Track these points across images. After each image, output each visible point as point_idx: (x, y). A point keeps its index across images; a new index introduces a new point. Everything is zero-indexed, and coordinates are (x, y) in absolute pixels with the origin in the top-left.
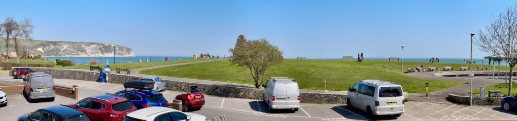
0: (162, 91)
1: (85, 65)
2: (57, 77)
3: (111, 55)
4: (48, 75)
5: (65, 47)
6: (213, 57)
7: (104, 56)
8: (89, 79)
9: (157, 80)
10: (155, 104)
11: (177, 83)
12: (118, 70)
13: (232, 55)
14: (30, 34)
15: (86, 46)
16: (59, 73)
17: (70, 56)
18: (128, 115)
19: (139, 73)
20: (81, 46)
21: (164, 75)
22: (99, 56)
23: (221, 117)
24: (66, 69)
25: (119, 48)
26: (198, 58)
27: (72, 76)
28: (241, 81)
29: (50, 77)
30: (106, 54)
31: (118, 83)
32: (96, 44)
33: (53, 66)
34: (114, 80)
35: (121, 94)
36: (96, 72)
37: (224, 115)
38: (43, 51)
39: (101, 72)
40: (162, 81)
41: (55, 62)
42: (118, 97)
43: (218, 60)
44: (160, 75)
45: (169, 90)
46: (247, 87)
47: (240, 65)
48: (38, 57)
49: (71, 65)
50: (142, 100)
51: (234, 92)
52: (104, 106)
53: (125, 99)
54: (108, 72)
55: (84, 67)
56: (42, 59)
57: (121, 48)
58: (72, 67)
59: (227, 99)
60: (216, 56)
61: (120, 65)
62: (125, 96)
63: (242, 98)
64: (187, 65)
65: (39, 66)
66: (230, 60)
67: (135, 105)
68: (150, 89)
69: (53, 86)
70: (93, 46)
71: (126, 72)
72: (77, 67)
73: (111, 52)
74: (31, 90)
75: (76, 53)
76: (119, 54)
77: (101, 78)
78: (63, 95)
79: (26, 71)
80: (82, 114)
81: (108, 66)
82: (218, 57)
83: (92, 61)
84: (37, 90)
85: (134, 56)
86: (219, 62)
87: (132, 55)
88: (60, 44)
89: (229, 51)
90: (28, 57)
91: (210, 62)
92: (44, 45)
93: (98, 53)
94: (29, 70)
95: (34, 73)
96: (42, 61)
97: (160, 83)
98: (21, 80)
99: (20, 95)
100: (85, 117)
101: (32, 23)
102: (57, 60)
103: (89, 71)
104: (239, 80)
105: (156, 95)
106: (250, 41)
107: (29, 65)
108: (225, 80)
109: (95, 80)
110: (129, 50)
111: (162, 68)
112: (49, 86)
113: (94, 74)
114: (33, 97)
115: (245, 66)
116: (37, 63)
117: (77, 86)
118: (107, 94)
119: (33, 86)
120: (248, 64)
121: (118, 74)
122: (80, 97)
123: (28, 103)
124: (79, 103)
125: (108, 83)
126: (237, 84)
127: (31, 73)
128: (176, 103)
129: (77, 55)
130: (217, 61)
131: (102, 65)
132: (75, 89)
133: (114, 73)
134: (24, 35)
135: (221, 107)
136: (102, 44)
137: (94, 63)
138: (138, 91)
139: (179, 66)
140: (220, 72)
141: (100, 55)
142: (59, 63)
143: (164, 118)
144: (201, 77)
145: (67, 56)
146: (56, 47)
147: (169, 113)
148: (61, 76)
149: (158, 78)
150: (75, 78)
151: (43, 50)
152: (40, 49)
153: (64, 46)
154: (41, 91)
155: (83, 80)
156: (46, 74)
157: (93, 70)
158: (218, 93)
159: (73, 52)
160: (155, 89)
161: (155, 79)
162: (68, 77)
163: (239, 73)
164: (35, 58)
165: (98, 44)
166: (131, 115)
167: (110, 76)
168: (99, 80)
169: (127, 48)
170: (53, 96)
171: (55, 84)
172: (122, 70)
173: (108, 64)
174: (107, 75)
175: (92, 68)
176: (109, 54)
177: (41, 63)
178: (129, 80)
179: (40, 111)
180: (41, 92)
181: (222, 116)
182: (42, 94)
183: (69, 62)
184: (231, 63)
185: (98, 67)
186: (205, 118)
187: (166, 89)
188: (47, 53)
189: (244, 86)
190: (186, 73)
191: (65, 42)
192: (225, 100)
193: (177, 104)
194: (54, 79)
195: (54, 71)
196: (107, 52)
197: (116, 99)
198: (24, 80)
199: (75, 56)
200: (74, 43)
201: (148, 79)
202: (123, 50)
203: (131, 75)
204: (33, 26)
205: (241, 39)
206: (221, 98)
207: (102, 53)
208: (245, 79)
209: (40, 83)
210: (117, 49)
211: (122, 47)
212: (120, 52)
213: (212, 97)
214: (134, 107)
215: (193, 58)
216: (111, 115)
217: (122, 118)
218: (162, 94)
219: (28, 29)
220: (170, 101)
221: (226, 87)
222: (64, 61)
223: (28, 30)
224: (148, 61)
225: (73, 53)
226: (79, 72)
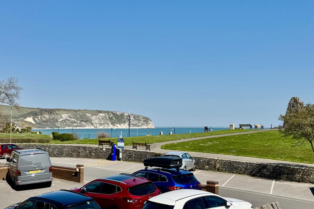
0: (192, 170)
1: (91, 139)
2: (55, 156)
3: (125, 126)
4: (44, 152)
5: (65, 116)
6: (256, 127)
7: (115, 128)
8: (98, 157)
9: (185, 156)
10: (183, 186)
11: (210, 160)
12: (135, 145)
13: (282, 125)
14: (15, 98)
15: (93, 115)
16: (57, 150)
17: (71, 128)
18: (149, 200)
19: (162, 148)
20: (85, 116)
21: (192, 150)
22: (109, 128)
23: (272, 205)
24: (66, 144)
25: (134, 117)
26: (235, 128)
27: (75, 154)
28: (297, 158)
29: (46, 155)
30: (118, 125)
31: (135, 161)
32: (105, 112)
33: (48, 142)
34: (130, 157)
35: (140, 174)
36: (106, 147)
37: (277, 202)
38: (33, 122)
39: (113, 147)
40: (191, 158)
41: (52, 136)
42: (136, 178)
43: (262, 131)
44: (188, 150)
45: (200, 169)
46: (306, 167)
47: (295, 137)
48: (28, 130)
49: (72, 139)
50: (168, 181)
51: (288, 174)
52: (119, 189)
53: (145, 181)
54: (122, 147)
55: (91, 141)
56: (32, 133)
57: (137, 118)
58: (74, 141)
59: (278, 182)
60: (259, 126)
61: (137, 138)
62: (145, 176)
63: (299, 181)
64: (222, 137)
65: (29, 141)
66: (280, 130)
67: (159, 187)
68: (178, 168)
69: (49, 166)
70: (101, 114)
71: (145, 148)
72: (81, 141)
73: (125, 122)
74: (19, 173)
75: (79, 125)
76: (135, 125)
77: (113, 155)
78: (62, 179)
79: (10, 148)
80: (89, 200)
81: (122, 140)
82: (262, 127)
83: (100, 133)
84: (27, 173)
85: (154, 127)
86: (265, 134)
87: (151, 126)
88: (57, 112)
89: (279, 119)
90: (13, 129)
91: (251, 134)
92: (34, 113)
93: (108, 124)
94: (13, 147)
95: (23, 150)
96: (32, 135)
97: (188, 160)
98: (5, 161)
99: (2, 181)
100: (94, 203)
101: (17, 85)
102: (53, 133)
103: (97, 146)
104: (294, 158)
105: (185, 175)
106: (308, 105)
107: (15, 141)
108: (274, 158)
109: (104, 158)
110: (146, 120)
111: (190, 141)
112: (43, 166)
113: (104, 149)
114: (20, 182)
115: (303, 139)
116: (26, 138)
117: (83, 166)
118: (122, 174)
119: (20, 167)
120: (306, 136)
121: (135, 150)
122: (86, 180)
123: (13, 191)
124: (86, 186)
125: (121, 162)
126: (291, 163)
127: (19, 151)
128: (210, 185)
129: (79, 126)
130: (260, 133)
131: (113, 138)
132: (80, 169)
133: (130, 148)
134: (7, 101)
135: (271, 193)
136: (112, 113)
137: (103, 137)
138: (162, 170)
139: (212, 139)
140: (266, 146)
141: (111, 127)
142: (56, 137)
143: (197, 203)
144: (240, 153)
145: (67, 128)
146: (52, 116)
147: (203, 198)
148: (60, 153)
149: (185, 154)
150: (78, 156)
151: (34, 120)
152: (30, 119)
153: (63, 116)
154: (33, 173)
155: (90, 157)
156: (40, 152)
157: (102, 145)
158: (264, 174)
159: (75, 122)
160: (182, 167)
161: (182, 156)
162: (69, 155)
163: (293, 148)
164: (23, 131)
165: (108, 112)
166: (154, 199)
167: (125, 152)
168: (110, 158)
169: (144, 118)
170: (50, 180)
171: (52, 165)
172: (139, 144)
173: (121, 137)
174: (121, 151)
175: (101, 143)
176: (122, 125)
177: (31, 138)
178: (149, 157)
179: (32, 199)
180: (33, 175)
181: (274, 204)
182: (33, 178)
183: (70, 135)
184: (284, 134)
185: (109, 142)
186: (251, 205)
187: (196, 168)
188: (39, 124)
189: (302, 166)
190: (220, 148)
191: (65, 110)
192: (275, 184)
193: (212, 187)
194: (51, 158)
195: (50, 147)
196: (120, 123)
197: (134, 180)
198: (8, 160)
199: (78, 128)
200: (76, 111)
201: (173, 156)
202: (139, 120)
203: (151, 152)
204: (20, 89)
205: (294, 103)
206: (269, 181)
207: (113, 124)
208: (302, 156)
209: (31, 163)
210: (132, 118)
211: (139, 116)
212: (136, 122)
213: (256, 179)
214: (157, 190)
215: (229, 130)
216: (128, 201)
217: (142, 204)
218: (192, 174)
219: (13, 91)
220: (204, 183)
221: (277, 166)
222: (63, 135)
223: (12, 93)
224: (171, 133)
225: (75, 124)
226: (84, 148)
